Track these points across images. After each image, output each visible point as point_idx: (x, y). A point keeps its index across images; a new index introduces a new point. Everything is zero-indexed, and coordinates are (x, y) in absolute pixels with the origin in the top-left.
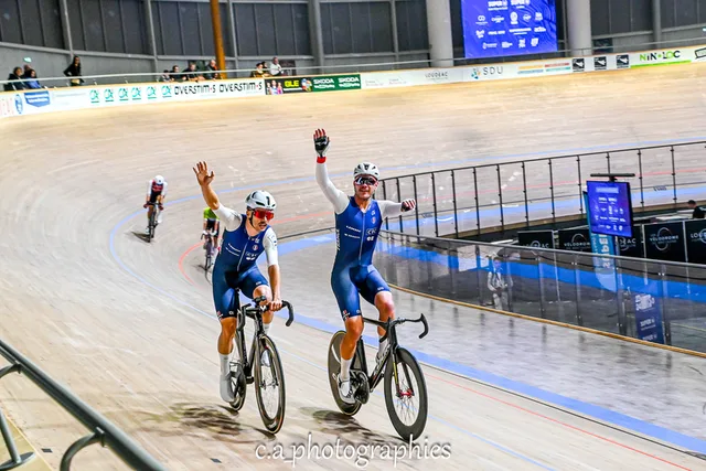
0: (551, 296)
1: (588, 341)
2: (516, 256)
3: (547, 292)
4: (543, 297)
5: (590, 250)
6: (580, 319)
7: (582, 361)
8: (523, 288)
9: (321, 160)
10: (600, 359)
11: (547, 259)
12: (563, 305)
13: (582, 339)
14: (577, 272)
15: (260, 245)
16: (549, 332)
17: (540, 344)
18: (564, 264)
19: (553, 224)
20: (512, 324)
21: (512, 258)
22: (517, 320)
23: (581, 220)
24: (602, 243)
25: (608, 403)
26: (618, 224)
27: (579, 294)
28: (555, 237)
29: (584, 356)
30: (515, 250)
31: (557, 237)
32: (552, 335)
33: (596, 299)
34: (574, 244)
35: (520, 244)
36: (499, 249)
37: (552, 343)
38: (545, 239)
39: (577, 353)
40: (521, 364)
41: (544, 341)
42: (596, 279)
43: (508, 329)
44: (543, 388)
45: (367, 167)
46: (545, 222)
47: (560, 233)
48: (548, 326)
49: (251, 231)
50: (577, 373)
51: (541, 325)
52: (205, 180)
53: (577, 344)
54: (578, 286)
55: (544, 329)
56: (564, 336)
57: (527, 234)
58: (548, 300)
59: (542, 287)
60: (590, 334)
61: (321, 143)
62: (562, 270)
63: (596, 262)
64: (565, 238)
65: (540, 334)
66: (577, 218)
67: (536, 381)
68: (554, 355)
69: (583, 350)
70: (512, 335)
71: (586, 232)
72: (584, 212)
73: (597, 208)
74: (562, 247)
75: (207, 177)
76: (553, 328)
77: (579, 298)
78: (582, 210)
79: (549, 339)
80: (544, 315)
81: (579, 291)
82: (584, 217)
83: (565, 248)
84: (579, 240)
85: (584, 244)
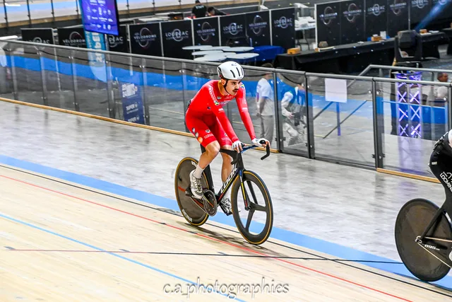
0: (52, 86)
1: (83, 124)
2: (20, 51)
3: (48, 83)
4: (45, 87)
5: (85, 46)
6: (77, 105)
7: (79, 140)
8: (28, 80)
10: (92, 138)
11: (48, 53)
12: (63, 95)
13: (79, 122)
14: (74, 65)
16: (50, 117)
17: (42, 128)
18: (63, 57)
19: (53, 22)
20: (17, 110)
21: (15, 53)
22: (20, 106)
23: (77, 20)
24: (94, 40)
25: (100, 174)
26: (107, 23)
27: (76, 85)
28: (55, 34)
29: (81, 136)
30: (19, 45)
31: (56, 34)
32: (54, 120)
33: (92, 88)
34: (72, 41)
35: (23, 39)
36: (5, 44)
37: (54, 126)
38: (46, 36)
39: (74, 134)
40: (25, 145)
41: (46, 123)
42: (90, 71)
43: (14, 115)
44: (45, 165)
46: (46, 21)
47: (60, 31)
48: (50, 111)
50: (73, 151)
51: (43, 111)
53: (75, 126)
54: (75, 77)
55: (46, 115)
56: (64, 120)
57: (30, 32)
58: (49, 90)
59: (44, 78)
60: (86, 118)
62: (61, 63)
63: (91, 56)
64: (64, 36)
65: (43, 119)
66: (74, 18)
67: (38, 159)
68: (54, 136)
69: (80, 131)
70: (17, 120)
71: (81, 31)
72: (80, 13)
73: (89, 8)
74: (61, 43)
76: (54, 113)
77: (76, 88)
78: (77, 11)
79: (51, 123)
80: (46, 103)
81: (75, 81)
82: (80, 17)
83: (64, 44)
84: (76, 37)
85: (80, 41)
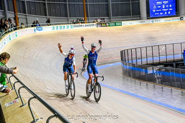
0: (173, 81)
1: (183, 93)
2: (164, 70)
4: (171, 81)
6: (181, 87)
7: (182, 98)
8: (166, 79)
9: (83, 43)
11: (172, 71)
12: (176, 83)
13: (182, 92)
14: (181, 74)
15: (72, 61)
16: (173, 90)
17: (170, 94)
18: (177, 72)
19: (174, 61)
20: (162, 88)
21: (162, 70)
22: (163, 87)
23: (182, 60)
27: (181, 80)
28: (174, 65)
29: (183, 97)
30: (163, 68)
32: (173, 91)
35: (164, 67)
37: (174, 93)
38: (172, 65)
39: (180, 96)
40: (165, 99)
41: (171, 92)
43: (161, 89)
44: (171, 105)
45: (94, 44)
46: (172, 61)
49: (70, 58)
50: (180, 102)
51: (170, 88)
52: (60, 47)
53: (181, 94)
54: (181, 78)
55: (171, 90)
56: (177, 92)
57: (167, 64)
58: (172, 82)
59: (171, 78)
61: (82, 39)
64: (177, 65)
65: (170, 91)
66: (181, 60)
67: (169, 103)
68: (174, 97)
70: (162, 91)
71: (183, 64)
72: (183, 58)
74: (176, 68)
75: (60, 46)
76: (174, 89)
77: (181, 82)
78: (182, 58)
79: (173, 92)
80: (171, 86)
81: (181, 79)
82: (183, 59)
83: (177, 68)
84: (181, 66)
85: (183, 67)
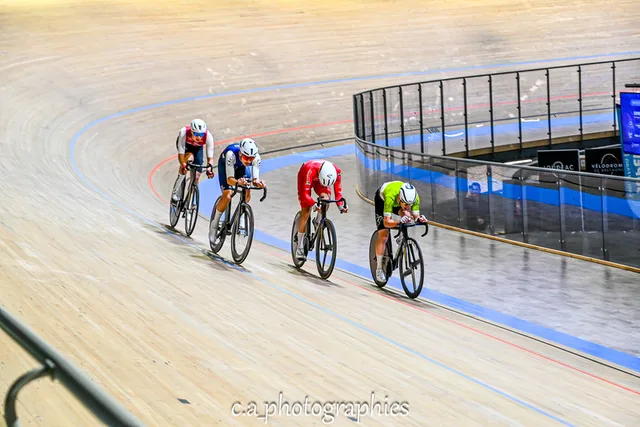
0: (574, 226)
1: (614, 278)
2: (535, 179)
3: (568, 220)
4: (563, 226)
5: (622, 173)
6: (605, 252)
7: (606, 300)
8: (541, 216)
10: (627, 299)
11: (570, 182)
12: (589, 237)
13: (608, 275)
14: (605, 198)
16: (569, 267)
17: (557, 280)
18: (590, 188)
19: (580, 142)
20: (526, 257)
21: (528, 181)
22: (531, 251)
23: (614, 138)
24: (636, 164)
25: (635, 348)
27: (606, 225)
28: (581, 157)
29: (609, 294)
30: (533, 172)
31: (584, 156)
32: (572, 270)
33: (627, 230)
34: (603, 166)
35: (540, 165)
36: (516, 170)
37: (573, 279)
38: (570, 159)
39: (601, 292)
41: (563, 275)
42: (627, 206)
43: (522, 262)
44: (560, 330)
46: (571, 140)
47: (587, 153)
48: (569, 259)
51: (559, 258)
53: (601, 281)
54: (605, 213)
55: (564, 263)
56: (587, 272)
57: (549, 154)
58: (569, 229)
59: (563, 214)
60: (618, 270)
63: (629, 187)
64: (593, 159)
65: (558, 269)
66: (609, 135)
67: (552, 322)
68: (574, 293)
69: (609, 287)
70: (526, 269)
71: (618, 152)
72: (617, 128)
73: (631, 123)
74: (589, 169)
76: (573, 261)
77: (606, 229)
78: (614, 126)
79: (569, 274)
80: (564, 247)
81: (605, 220)
82: (617, 134)
83: (592, 171)
84: (610, 160)
85: (616, 165)
